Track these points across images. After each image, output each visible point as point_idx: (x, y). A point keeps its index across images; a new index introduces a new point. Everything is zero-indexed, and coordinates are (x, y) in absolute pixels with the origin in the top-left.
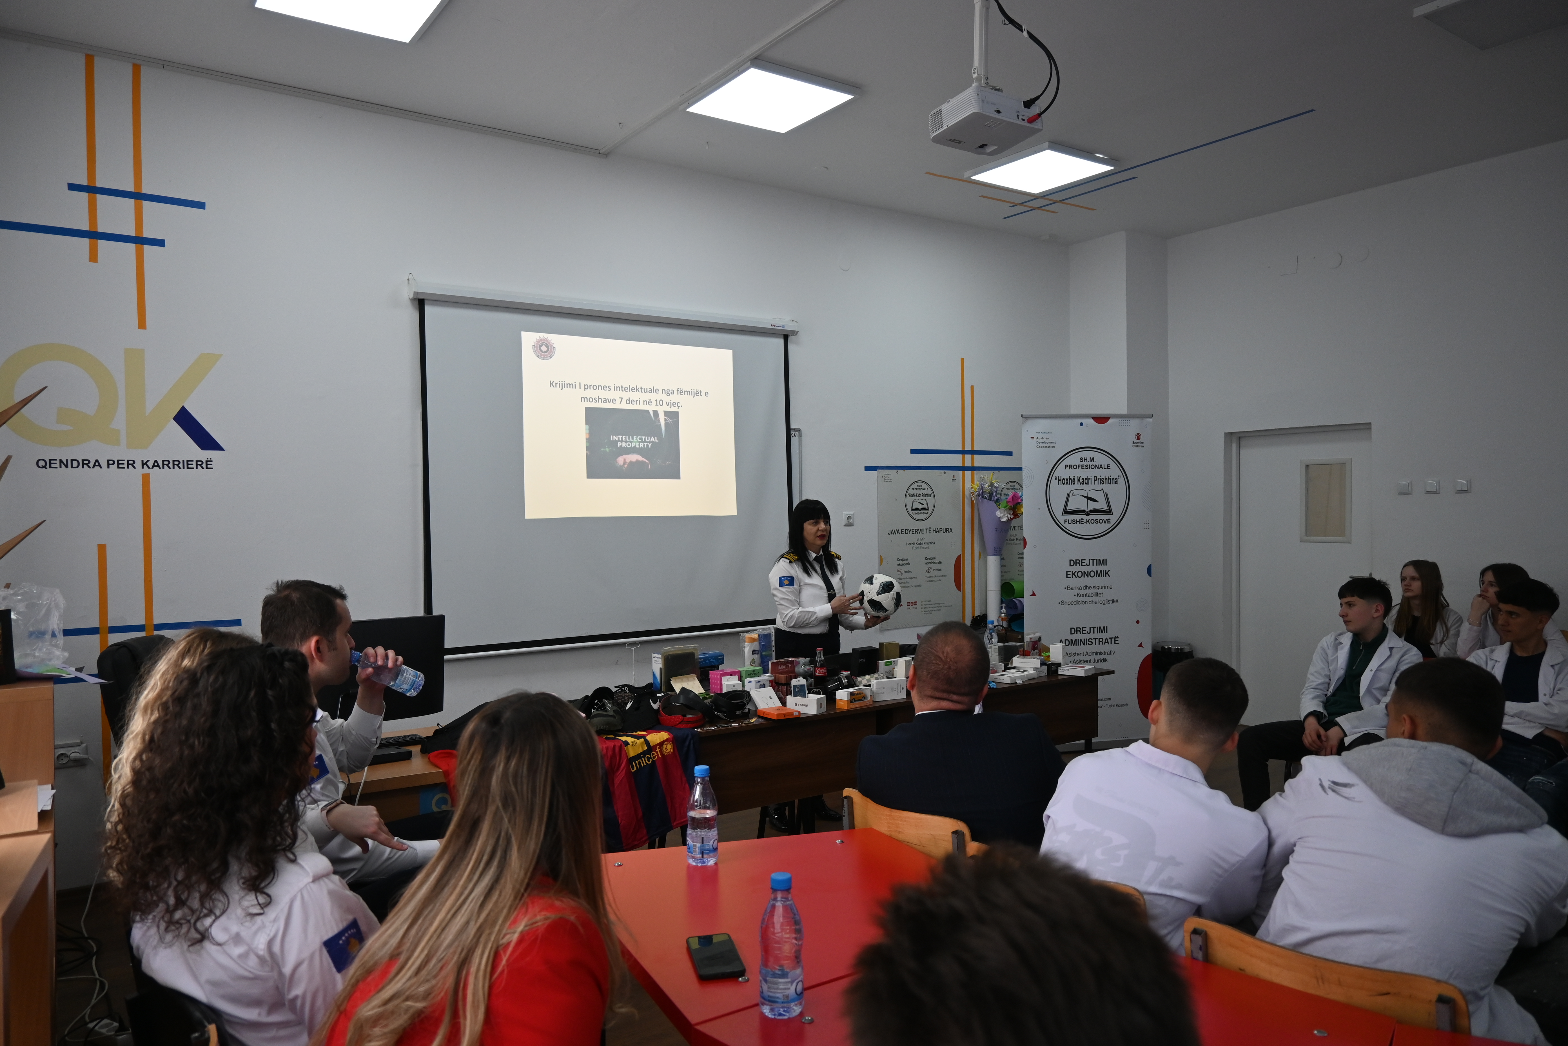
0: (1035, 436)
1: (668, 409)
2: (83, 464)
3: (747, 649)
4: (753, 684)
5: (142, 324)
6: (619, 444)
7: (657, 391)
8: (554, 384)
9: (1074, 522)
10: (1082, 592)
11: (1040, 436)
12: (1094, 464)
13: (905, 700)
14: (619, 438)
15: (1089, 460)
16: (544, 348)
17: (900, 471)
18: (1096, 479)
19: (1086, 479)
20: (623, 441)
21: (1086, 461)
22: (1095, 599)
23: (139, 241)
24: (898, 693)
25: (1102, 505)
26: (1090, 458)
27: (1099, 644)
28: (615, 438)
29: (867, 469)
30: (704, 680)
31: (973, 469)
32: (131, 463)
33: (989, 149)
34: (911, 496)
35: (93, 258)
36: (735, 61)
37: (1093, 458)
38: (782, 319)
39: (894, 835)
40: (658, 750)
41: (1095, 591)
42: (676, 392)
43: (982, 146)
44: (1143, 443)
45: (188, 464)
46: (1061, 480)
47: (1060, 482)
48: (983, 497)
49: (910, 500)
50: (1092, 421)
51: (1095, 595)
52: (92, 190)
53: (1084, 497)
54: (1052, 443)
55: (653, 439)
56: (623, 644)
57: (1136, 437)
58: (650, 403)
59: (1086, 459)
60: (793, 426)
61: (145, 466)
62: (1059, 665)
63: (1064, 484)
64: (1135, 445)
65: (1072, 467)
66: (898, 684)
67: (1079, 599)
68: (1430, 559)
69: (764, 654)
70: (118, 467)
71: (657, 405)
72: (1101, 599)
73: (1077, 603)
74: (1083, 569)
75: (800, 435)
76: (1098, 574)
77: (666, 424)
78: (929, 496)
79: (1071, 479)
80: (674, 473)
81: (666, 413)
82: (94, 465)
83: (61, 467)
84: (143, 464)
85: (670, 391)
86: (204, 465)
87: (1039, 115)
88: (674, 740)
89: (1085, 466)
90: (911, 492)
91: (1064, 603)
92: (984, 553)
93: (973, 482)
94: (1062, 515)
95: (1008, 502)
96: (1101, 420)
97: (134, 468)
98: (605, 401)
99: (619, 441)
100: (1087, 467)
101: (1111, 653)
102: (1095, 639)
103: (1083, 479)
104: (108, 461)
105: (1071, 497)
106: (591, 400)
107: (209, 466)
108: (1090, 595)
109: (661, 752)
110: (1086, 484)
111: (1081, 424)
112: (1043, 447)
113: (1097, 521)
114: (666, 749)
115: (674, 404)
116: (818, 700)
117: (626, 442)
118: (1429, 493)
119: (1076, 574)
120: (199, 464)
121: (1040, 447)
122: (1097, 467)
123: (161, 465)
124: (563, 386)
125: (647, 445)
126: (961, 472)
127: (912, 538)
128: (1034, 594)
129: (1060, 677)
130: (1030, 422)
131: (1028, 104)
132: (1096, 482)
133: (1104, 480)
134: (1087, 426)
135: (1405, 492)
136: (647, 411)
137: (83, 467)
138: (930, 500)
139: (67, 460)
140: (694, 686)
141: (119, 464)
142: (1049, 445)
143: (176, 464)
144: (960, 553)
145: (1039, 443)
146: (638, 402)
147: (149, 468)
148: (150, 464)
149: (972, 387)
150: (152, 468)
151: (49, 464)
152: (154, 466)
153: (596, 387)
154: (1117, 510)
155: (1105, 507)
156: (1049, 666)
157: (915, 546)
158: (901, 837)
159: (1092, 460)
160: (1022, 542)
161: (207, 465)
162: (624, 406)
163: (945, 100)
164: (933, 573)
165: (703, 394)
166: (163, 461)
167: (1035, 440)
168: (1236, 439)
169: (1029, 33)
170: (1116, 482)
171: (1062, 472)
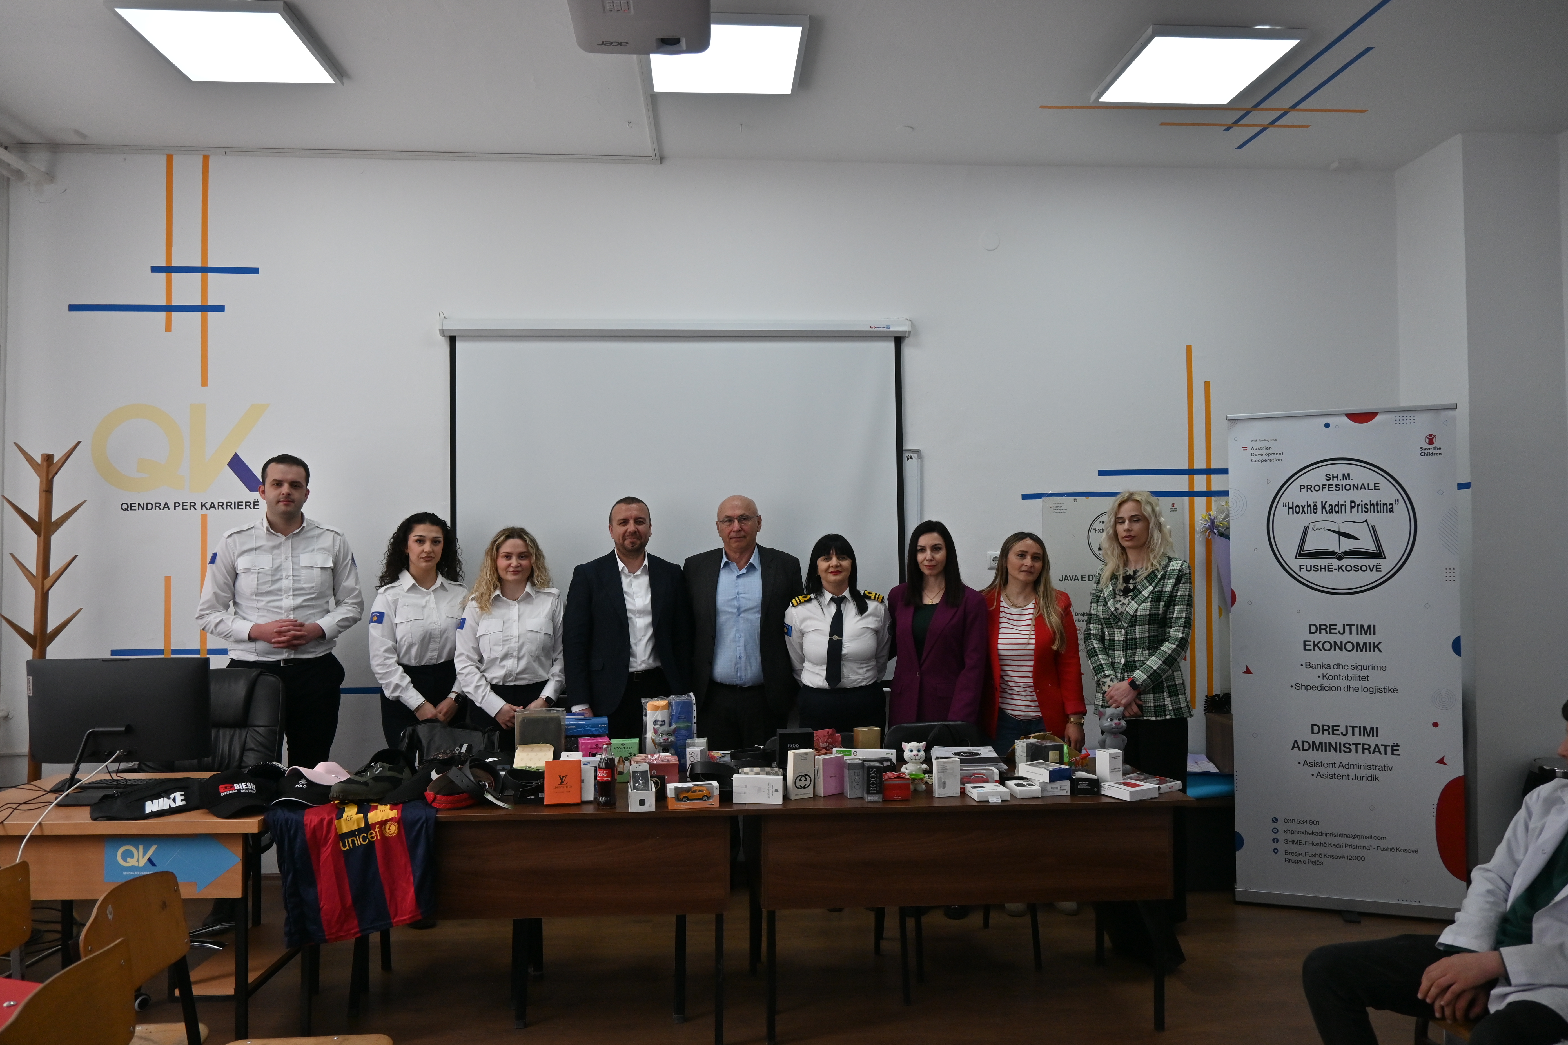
0: (1249, 445)
2: (156, 506)
5: (204, 382)
9: (1316, 568)
10: (1333, 672)
11: (1256, 445)
12: (1351, 482)
13: (781, 807)
15: (1340, 477)
17: (1086, 499)
18: (1353, 504)
19: (1336, 505)
21: (1335, 479)
22: (1354, 684)
23: (204, 309)
24: (769, 797)
25: (1366, 544)
26: (1344, 475)
27: (1363, 753)
29: (1025, 497)
31: (1208, 494)
32: (193, 505)
34: (1097, 530)
35: (168, 328)
37: (1349, 475)
40: (377, 830)
41: (1356, 672)
44: (1440, 449)
45: (238, 505)
46: (1292, 508)
47: (1291, 510)
48: (1214, 533)
49: (1096, 536)
50: (1345, 419)
51: (1354, 678)
52: (169, 269)
53: (1334, 532)
54: (1277, 454)
57: (1427, 440)
59: (1335, 475)
60: (908, 446)
61: (204, 507)
63: (1298, 513)
64: (1424, 452)
65: (1312, 489)
66: (769, 784)
67: (1326, 683)
69: (675, 725)
70: (183, 509)
72: (1365, 684)
73: (1322, 688)
74: (1332, 638)
75: (920, 458)
76: (1360, 647)
79: (1310, 506)
82: (164, 508)
83: (139, 510)
84: (202, 506)
86: (252, 506)
88: (400, 821)
89: (1334, 486)
90: (1097, 525)
91: (1301, 687)
93: (1208, 511)
94: (1296, 558)
96: (1362, 417)
97: (195, 509)
100: (1338, 488)
101: (1384, 768)
102: (1356, 745)
103: (1331, 505)
104: (175, 503)
105: (1310, 532)
107: (256, 507)
108: (1346, 678)
109: (381, 832)
110: (1337, 512)
111: (1327, 425)
112: (1265, 461)
113: (1356, 568)
114: (389, 829)
119: (1320, 645)
120: (248, 505)
121: (1256, 461)
122: (1355, 487)
123: (216, 506)
126: (1186, 499)
128: (1249, 671)
130: (1239, 426)
132: (1355, 510)
133: (1369, 507)
134: (1337, 427)
137: (155, 509)
139: (144, 503)
141: (183, 506)
142: (1271, 457)
143: (229, 505)
145: (1256, 455)
147: (207, 509)
148: (208, 506)
149: (1207, 384)
150: (210, 509)
151: (128, 507)
152: (211, 507)
154: (1393, 553)
155: (1371, 547)
159: (1346, 477)
161: (254, 505)
166: (219, 503)
167: (1249, 451)
170: (1391, 510)
171: (1293, 495)
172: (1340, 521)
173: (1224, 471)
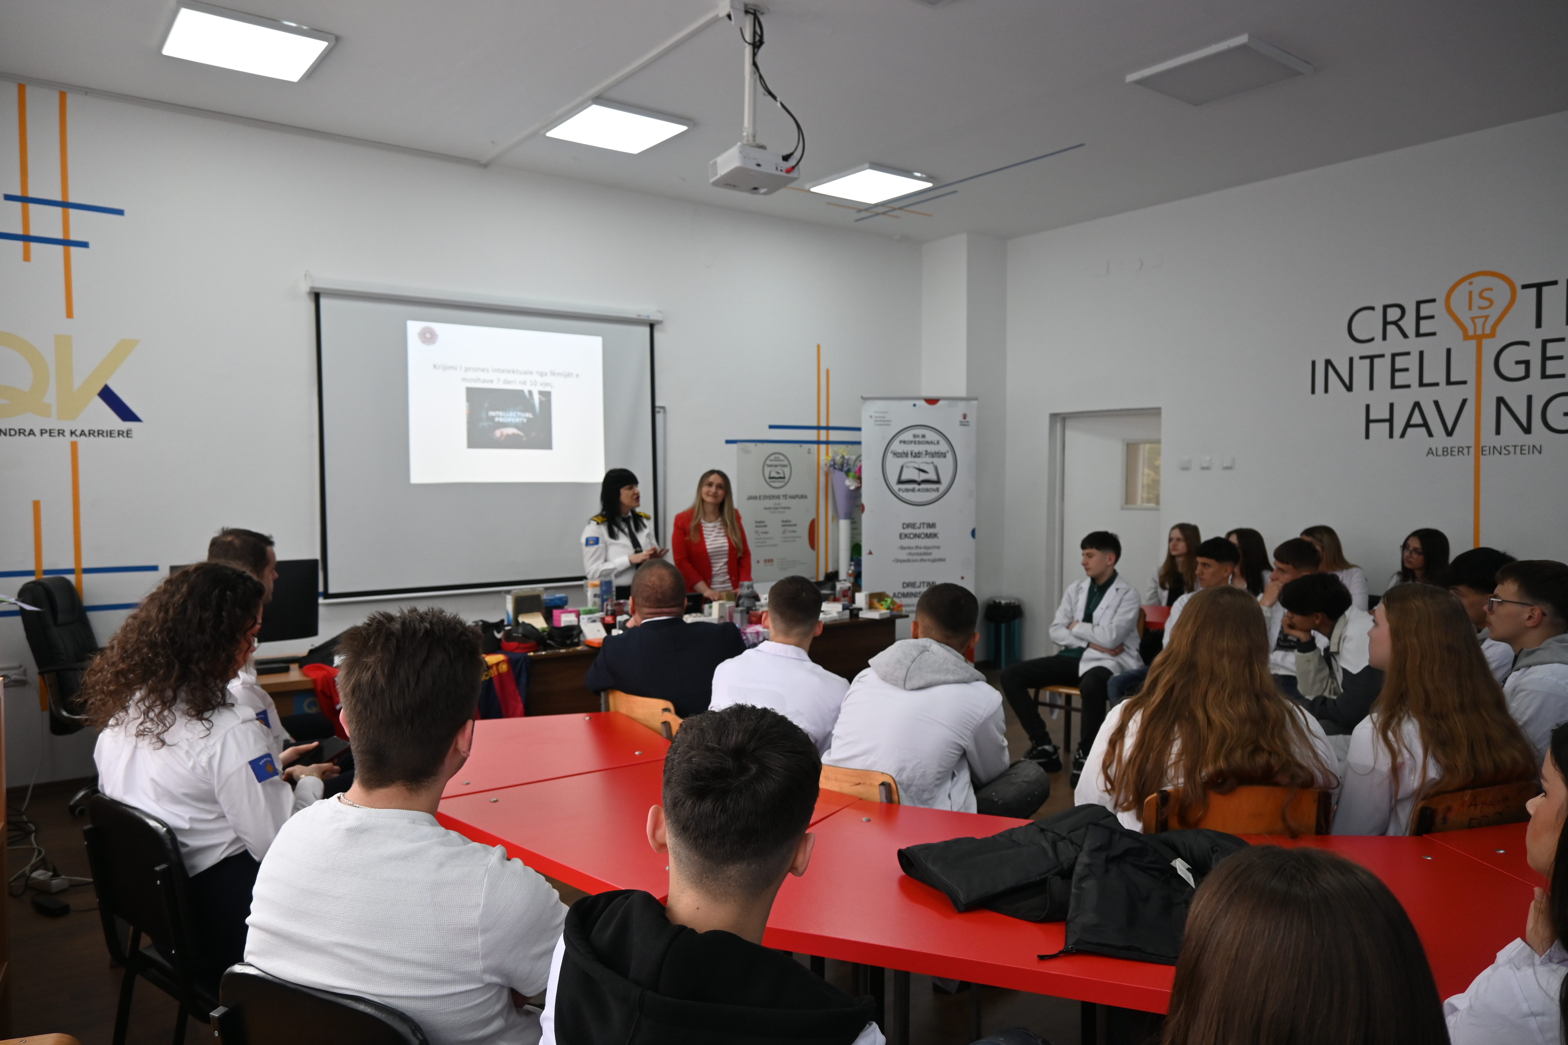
0: (874, 415)
1: (542, 389)
2: (20, 433)
3: (590, 593)
4: (586, 620)
5: (70, 314)
6: (497, 419)
7: (531, 373)
8: (437, 367)
9: (907, 490)
10: (914, 551)
11: (878, 415)
12: (926, 440)
14: (495, 414)
15: (920, 436)
16: (428, 336)
17: (759, 445)
18: (927, 453)
19: (918, 453)
20: (500, 416)
21: (918, 437)
22: (925, 557)
23: (66, 243)
25: (932, 476)
28: (492, 414)
29: (728, 442)
30: (548, 618)
31: (827, 443)
32: (61, 433)
33: (763, 191)
34: (769, 466)
35: (27, 257)
36: (579, 99)
37: (925, 435)
38: (650, 311)
39: (630, 714)
40: (494, 669)
41: (926, 550)
42: (549, 374)
43: (755, 189)
44: (969, 422)
45: (110, 434)
46: (895, 454)
47: (895, 456)
48: (835, 468)
49: (767, 470)
50: (923, 403)
51: (925, 554)
52: (25, 200)
53: (917, 468)
54: (888, 421)
55: (527, 415)
56: (499, 592)
57: (963, 417)
58: (525, 383)
59: (918, 435)
60: (658, 403)
61: (73, 435)
62: (861, 609)
63: (898, 457)
64: (962, 424)
65: (906, 443)
67: (911, 557)
69: (605, 597)
70: (50, 436)
71: (531, 385)
72: (931, 557)
73: (908, 561)
74: (914, 531)
75: (665, 412)
76: (928, 536)
77: (541, 402)
78: (785, 466)
79: (905, 453)
80: (547, 444)
81: (541, 393)
82: (30, 434)
85: (544, 373)
86: (125, 434)
87: (793, 168)
88: (509, 661)
89: (917, 442)
90: (768, 462)
91: (897, 561)
92: (836, 518)
93: (827, 454)
94: (897, 484)
95: (856, 472)
96: (932, 401)
97: (64, 436)
98: (484, 381)
99: (496, 416)
100: (920, 443)
103: (915, 453)
104: (42, 430)
105: (905, 470)
108: (921, 554)
109: (497, 670)
110: (919, 457)
111: (915, 405)
112: (880, 425)
113: (927, 490)
114: (501, 668)
115: (547, 384)
117: (503, 417)
118: (1203, 468)
119: (908, 536)
120: (120, 433)
121: (877, 425)
122: (928, 443)
124: (445, 368)
125: (523, 420)
126: (815, 446)
127: (770, 503)
128: (870, 553)
129: (860, 620)
130: (869, 403)
131: (786, 158)
132: (927, 456)
133: (934, 454)
134: (920, 406)
135: (1185, 468)
136: (522, 391)
137: (19, 435)
138: (787, 470)
139: (6, 429)
140: (538, 622)
141: (50, 433)
142: (884, 423)
143: (100, 433)
144: (814, 516)
145: (876, 421)
147: (77, 436)
148: (78, 433)
149: (828, 371)
152: (81, 435)
153: (476, 370)
154: (945, 481)
155: (934, 478)
156: (851, 611)
157: (772, 510)
158: (634, 716)
159: (923, 436)
160: (861, 508)
161: (127, 434)
162: (501, 386)
163: (718, 154)
164: (788, 534)
165: (574, 375)
166: (89, 431)
167: (874, 418)
168: (1060, 420)
169: (781, 104)
170: (945, 457)
171: (897, 447)
173: (859, 429)
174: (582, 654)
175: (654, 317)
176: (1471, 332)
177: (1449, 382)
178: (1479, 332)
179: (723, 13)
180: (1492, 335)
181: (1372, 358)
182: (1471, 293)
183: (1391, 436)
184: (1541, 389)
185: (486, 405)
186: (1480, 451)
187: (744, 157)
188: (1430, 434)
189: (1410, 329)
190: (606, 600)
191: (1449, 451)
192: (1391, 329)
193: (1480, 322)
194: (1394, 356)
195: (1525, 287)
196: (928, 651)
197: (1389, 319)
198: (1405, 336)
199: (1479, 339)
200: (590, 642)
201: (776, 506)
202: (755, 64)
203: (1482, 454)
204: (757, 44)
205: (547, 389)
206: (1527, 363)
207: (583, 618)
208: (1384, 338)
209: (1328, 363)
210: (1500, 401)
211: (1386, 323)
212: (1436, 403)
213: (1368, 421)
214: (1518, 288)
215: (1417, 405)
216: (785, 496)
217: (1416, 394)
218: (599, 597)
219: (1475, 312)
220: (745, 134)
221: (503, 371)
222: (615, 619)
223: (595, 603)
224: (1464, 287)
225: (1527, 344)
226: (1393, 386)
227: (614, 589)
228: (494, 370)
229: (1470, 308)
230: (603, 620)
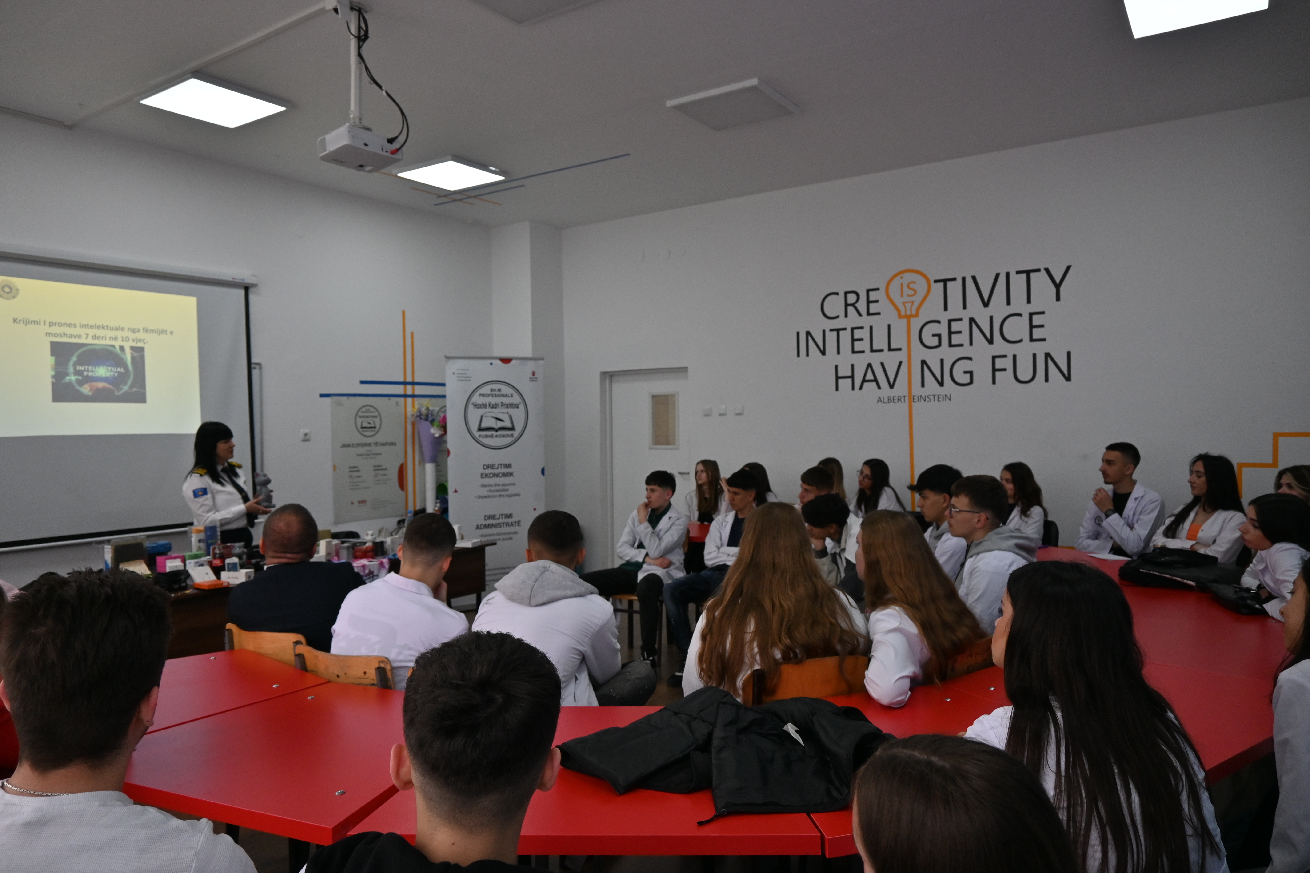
0: (456, 372)
1: (134, 344)
3: (194, 539)
4: (193, 564)
6: (85, 373)
7: (123, 329)
8: (18, 321)
9: (487, 436)
10: (493, 488)
11: (460, 372)
12: (501, 393)
14: (85, 368)
15: (497, 390)
16: (7, 289)
17: (352, 398)
18: (503, 404)
19: (495, 404)
20: (90, 371)
21: (495, 391)
22: (503, 493)
25: (507, 424)
27: (509, 526)
28: (81, 368)
29: (322, 396)
30: (151, 564)
31: (413, 396)
33: (368, 168)
34: (361, 417)
36: (179, 72)
38: (244, 275)
41: (503, 487)
42: (141, 331)
43: (361, 166)
44: (537, 378)
46: (476, 406)
48: (421, 418)
49: (359, 421)
50: (499, 362)
51: (503, 490)
53: (494, 418)
54: (468, 377)
55: (119, 369)
56: (91, 543)
57: (532, 374)
58: (115, 339)
59: (494, 389)
60: (254, 360)
63: (478, 408)
64: (532, 380)
65: (485, 396)
67: (491, 494)
68: (712, 459)
69: (210, 542)
71: (123, 341)
72: (508, 493)
73: (489, 497)
74: (493, 471)
75: (261, 368)
76: (505, 475)
77: (133, 358)
78: (375, 417)
79: (484, 404)
80: (140, 398)
81: (132, 348)
85: (136, 330)
87: (398, 150)
89: (494, 395)
90: (360, 414)
91: (480, 497)
92: (423, 461)
93: (413, 406)
94: (477, 431)
95: (441, 422)
96: (506, 361)
98: (71, 336)
99: (85, 370)
100: (496, 396)
101: (515, 533)
102: (504, 523)
103: (493, 404)
105: (484, 419)
106: (56, 335)
108: (499, 491)
110: (495, 408)
111: (491, 364)
112: (462, 380)
113: (504, 436)
115: (140, 340)
116: (247, 573)
117: (92, 371)
118: (721, 415)
119: (488, 475)
121: (460, 380)
122: (503, 396)
124: (27, 322)
125: (114, 375)
126: (402, 399)
127: (363, 450)
128: (456, 491)
130: (451, 362)
131: (391, 141)
132: (503, 407)
133: (508, 406)
134: (496, 365)
135: (707, 415)
136: (113, 346)
138: (377, 421)
140: (141, 569)
142: (466, 378)
144: (402, 461)
145: (459, 377)
146: (104, 338)
149: (412, 334)
153: (61, 325)
154: (519, 428)
155: (509, 425)
157: (364, 456)
159: (499, 390)
160: (446, 453)
162: (90, 341)
163: (328, 132)
164: (380, 478)
165: (168, 332)
167: (456, 375)
168: (609, 376)
169: (387, 92)
170: (518, 407)
171: (476, 399)
172: (497, 412)
173: (444, 385)
174: (190, 598)
175: (249, 280)
176: (903, 313)
177: (890, 349)
178: (908, 313)
179: (330, 6)
180: (917, 315)
181: (838, 330)
182: (902, 285)
183: (853, 388)
184: (950, 355)
185: (74, 359)
186: (912, 399)
187: (353, 137)
188: (879, 387)
189: (863, 311)
190: (212, 544)
191: (892, 399)
192: (850, 309)
193: (908, 305)
194: (853, 329)
195: (936, 281)
196: (548, 571)
197: (849, 302)
198: (860, 315)
199: (908, 317)
200: (198, 585)
201: (368, 453)
202: (360, 55)
203: (914, 401)
204: (362, 38)
205: (140, 345)
206: (939, 336)
207: (190, 563)
208: (846, 316)
209: (808, 333)
210: (924, 363)
211: (847, 305)
212: (882, 364)
213: (837, 378)
214: (932, 282)
215: (869, 365)
216: (376, 444)
217: (869, 357)
218: (203, 542)
219: (906, 299)
220: (351, 116)
221: (92, 327)
222: (223, 562)
223: (199, 548)
224: (897, 280)
225: (938, 322)
226: (853, 352)
227: (219, 534)
228: (82, 326)
229: (902, 296)
230: (210, 564)
